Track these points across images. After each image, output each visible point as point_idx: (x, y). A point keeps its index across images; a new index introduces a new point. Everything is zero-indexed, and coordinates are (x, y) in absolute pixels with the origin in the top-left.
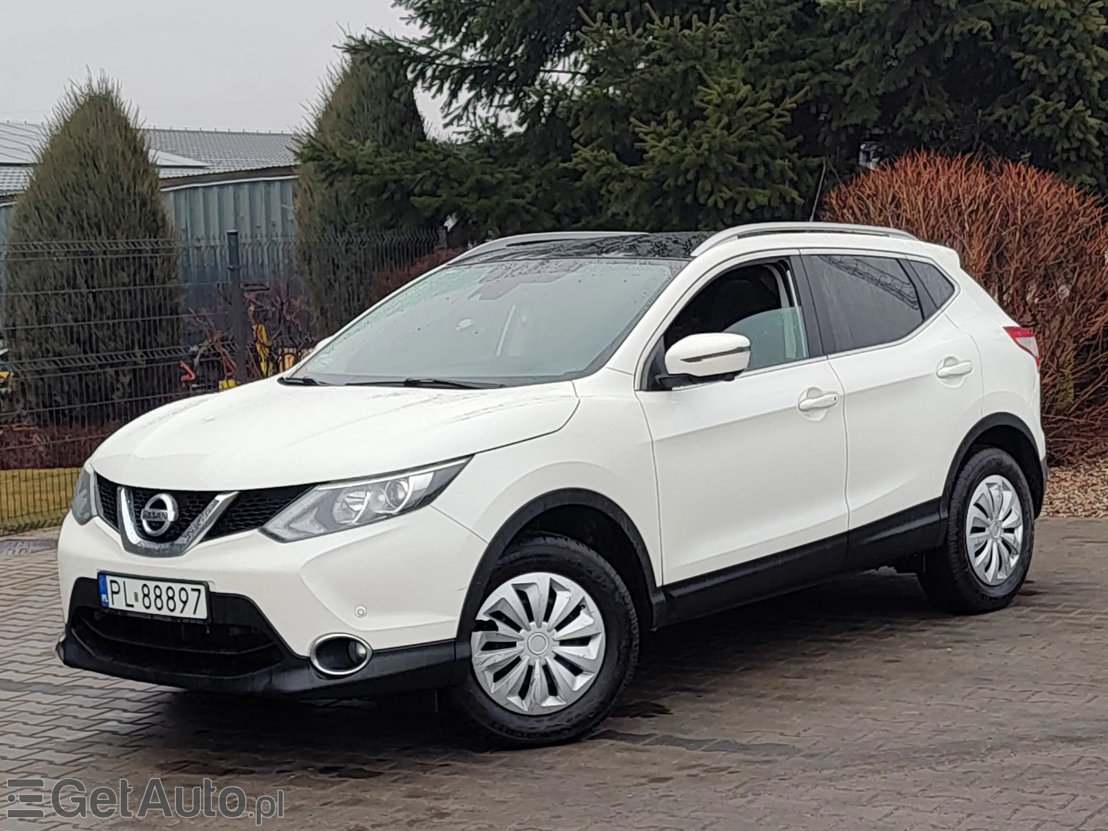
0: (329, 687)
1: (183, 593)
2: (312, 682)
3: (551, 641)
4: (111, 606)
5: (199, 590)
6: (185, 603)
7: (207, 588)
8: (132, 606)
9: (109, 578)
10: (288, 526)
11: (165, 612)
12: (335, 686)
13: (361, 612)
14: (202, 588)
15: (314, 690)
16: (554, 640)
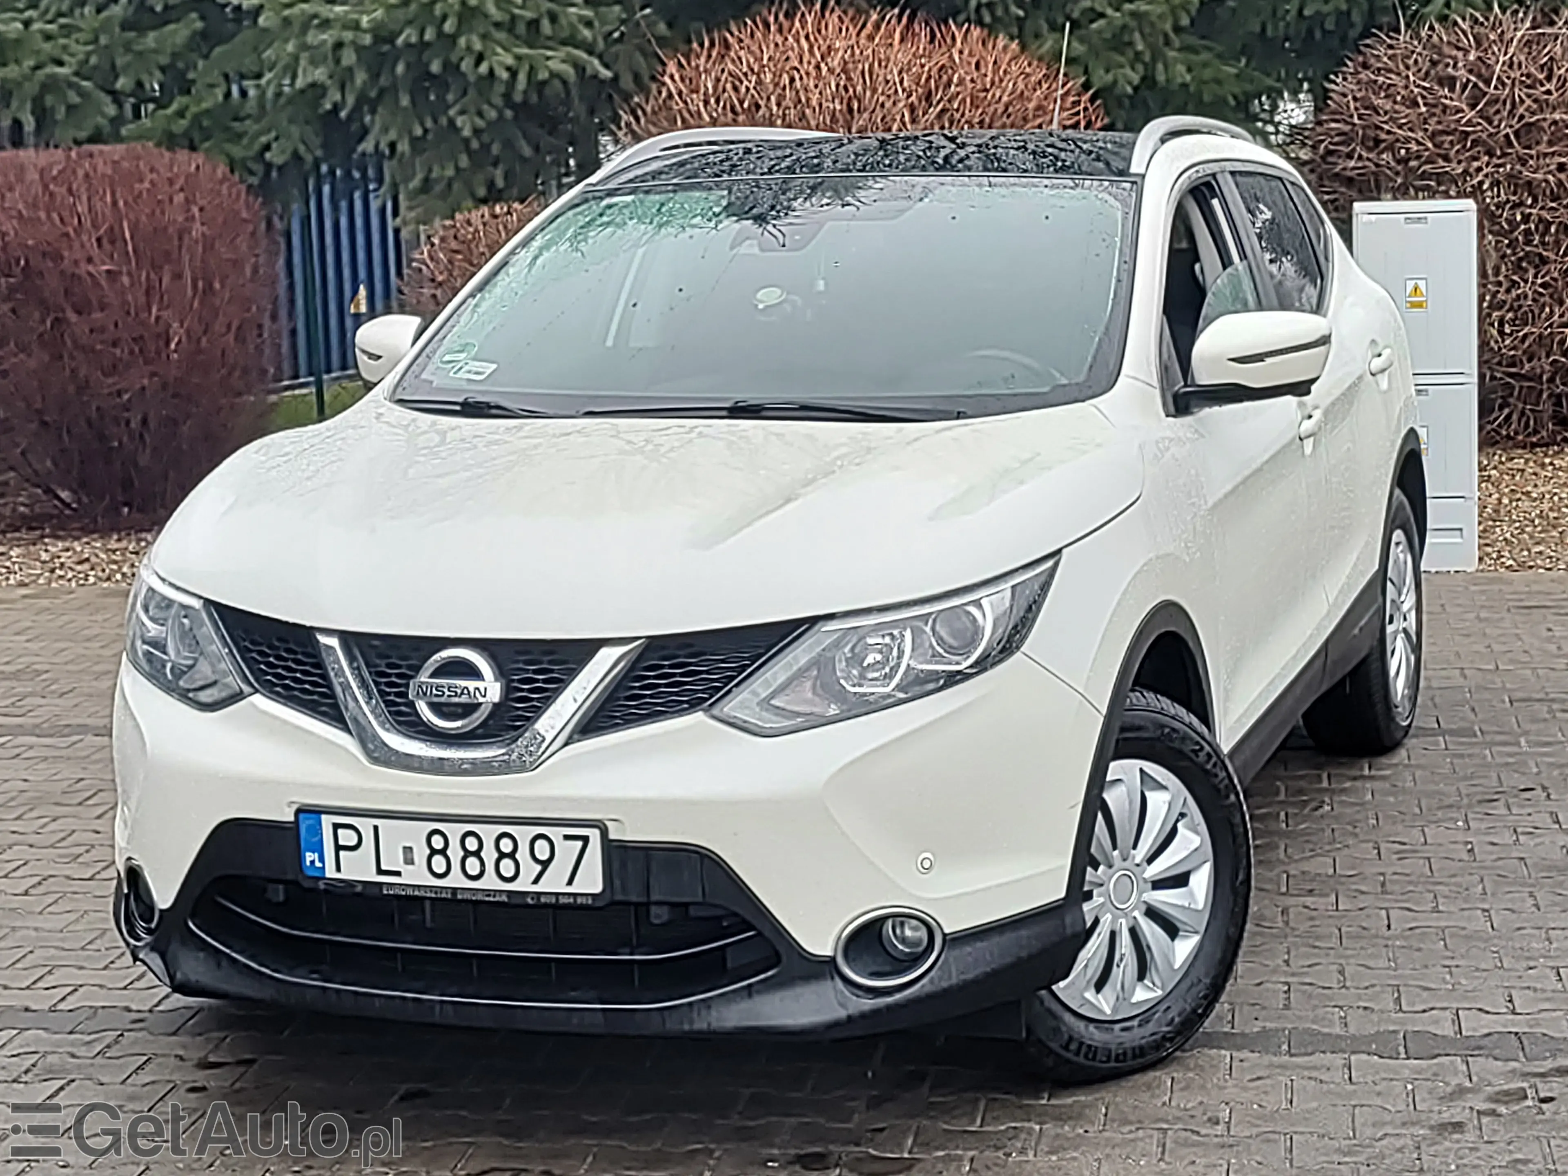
0: (876, 1012)
1: (541, 844)
2: (842, 1005)
3: (1141, 882)
4: (330, 872)
5: (585, 839)
6: (545, 864)
7: (604, 832)
8: (398, 874)
9: (327, 821)
10: (766, 703)
11: (490, 882)
12: (889, 1008)
13: (927, 864)
14: (594, 835)
15: (850, 1018)
16: (1145, 880)
